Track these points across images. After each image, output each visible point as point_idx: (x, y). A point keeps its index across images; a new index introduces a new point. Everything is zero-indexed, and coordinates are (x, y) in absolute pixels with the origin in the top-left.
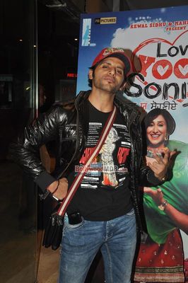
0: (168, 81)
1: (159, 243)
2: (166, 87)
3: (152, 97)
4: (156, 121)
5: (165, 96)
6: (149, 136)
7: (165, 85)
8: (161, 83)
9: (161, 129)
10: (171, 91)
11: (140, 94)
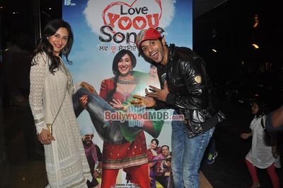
0: (130, 31)
1: (131, 142)
2: (128, 35)
3: (119, 42)
4: (124, 58)
5: (128, 41)
6: (120, 69)
7: (128, 34)
8: (125, 32)
9: (127, 63)
10: (132, 38)
11: (111, 40)
